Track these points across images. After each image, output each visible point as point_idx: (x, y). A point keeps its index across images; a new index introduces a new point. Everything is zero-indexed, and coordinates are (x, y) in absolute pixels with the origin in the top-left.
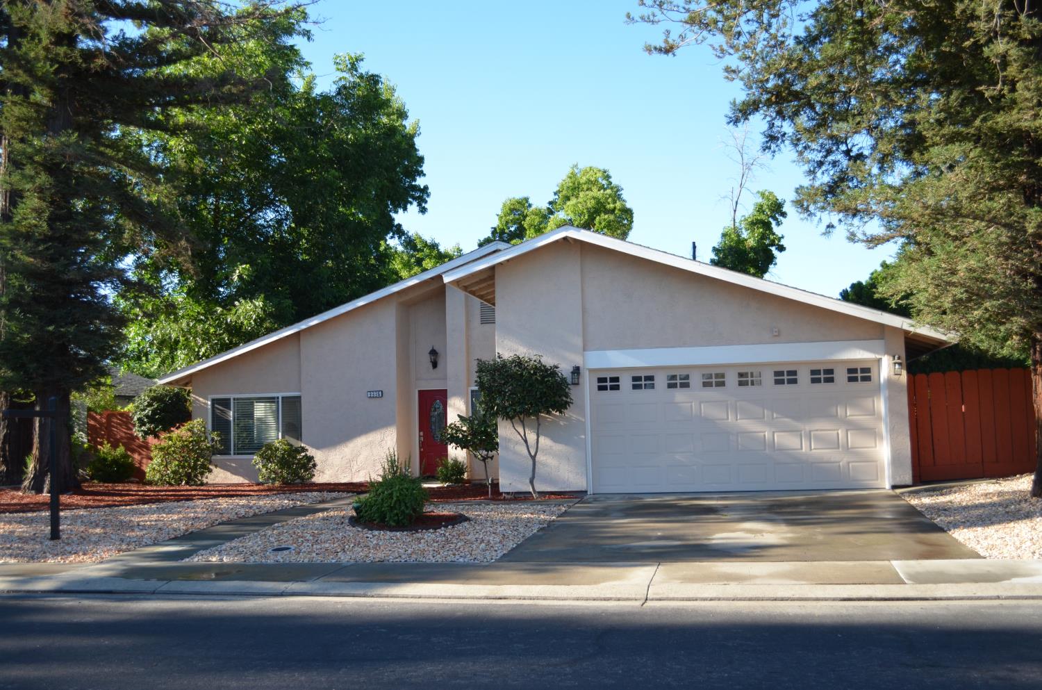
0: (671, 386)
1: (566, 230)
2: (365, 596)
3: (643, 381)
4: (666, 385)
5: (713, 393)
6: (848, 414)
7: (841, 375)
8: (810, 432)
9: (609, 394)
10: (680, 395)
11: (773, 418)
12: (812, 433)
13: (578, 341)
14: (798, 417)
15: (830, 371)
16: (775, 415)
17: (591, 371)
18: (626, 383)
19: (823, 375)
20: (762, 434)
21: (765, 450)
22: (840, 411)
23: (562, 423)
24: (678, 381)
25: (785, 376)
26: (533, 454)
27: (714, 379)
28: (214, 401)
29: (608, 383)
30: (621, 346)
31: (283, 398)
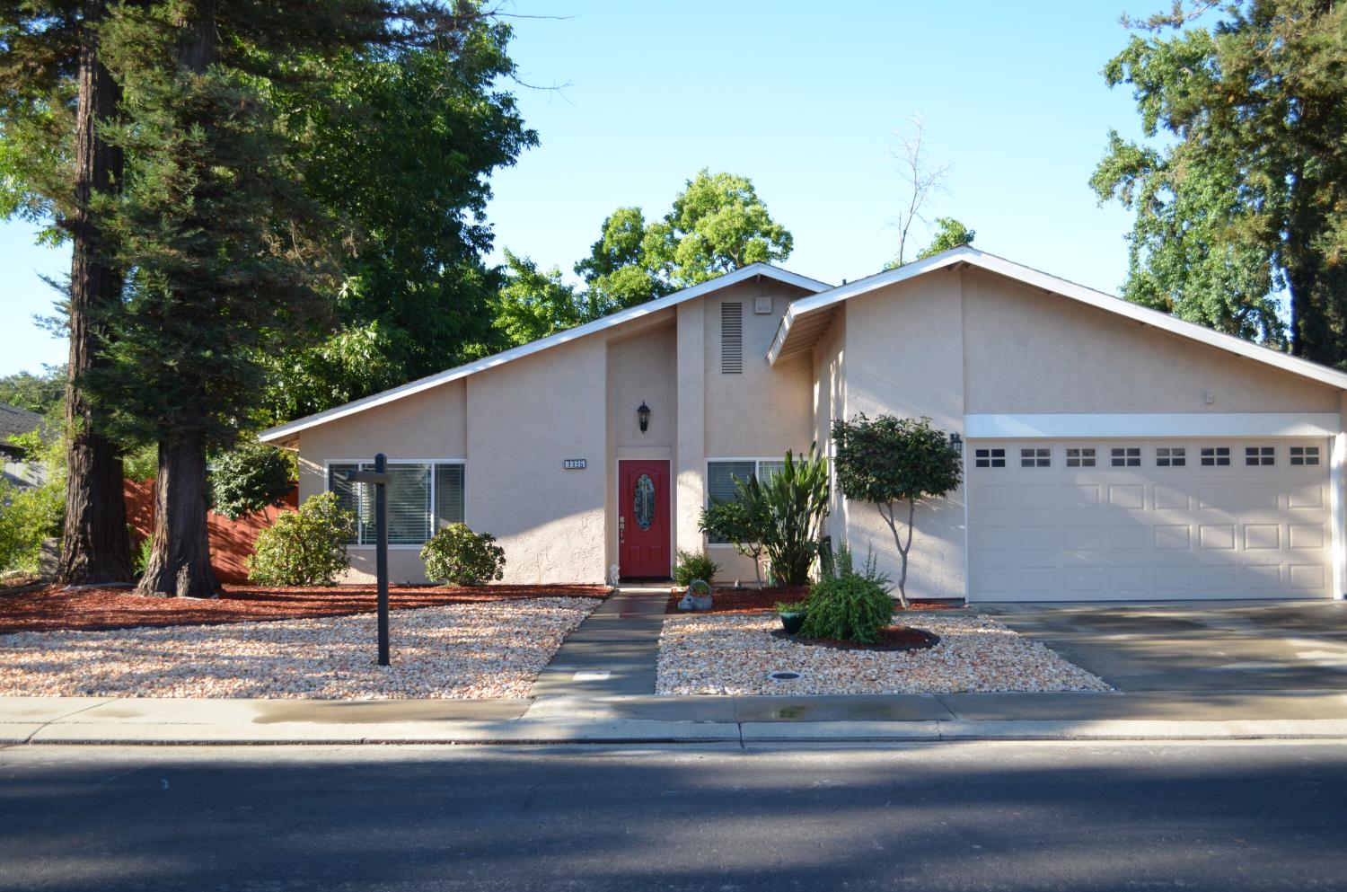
0: (1071, 463)
1: (962, 253)
2: (1063, 739)
3: (1036, 456)
4: (1065, 463)
5: (1126, 474)
6: (1291, 505)
7: (1282, 456)
8: (1244, 526)
9: (991, 471)
10: (1082, 475)
11: (1199, 509)
12: (1247, 528)
13: (959, 402)
14: (1231, 509)
15: (1270, 451)
16: (1201, 505)
17: (970, 440)
18: (1013, 457)
19: (1260, 455)
20: (1186, 528)
21: (1189, 548)
22: (1281, 502)
23: (934, 509)
24: (1081, 456)
25: (1216, 456)
26: (904, 549)
27: (1126, 456)
28: (334, 468)
29: (991, 457)
30: (1012, 408)
31: (436, 466)
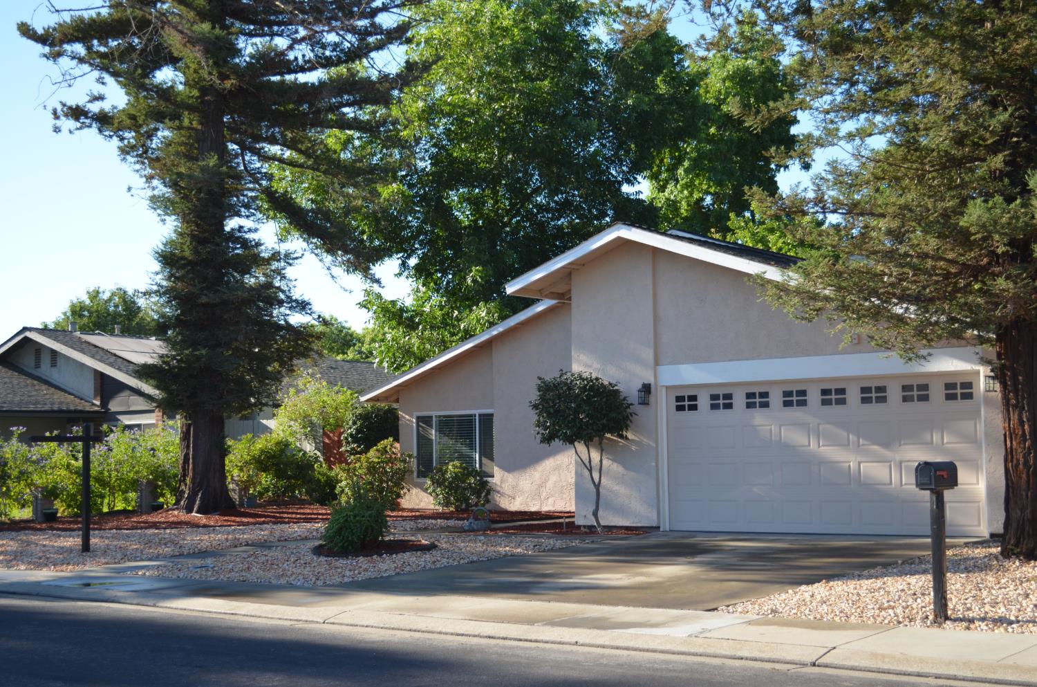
0: (749, 406)
1: (618, 229)
3: (722, 400)
4: (745, 404)
5: (795, 413)
6: (945, 441)
7: (937, 392)
8: (901, 462)
9: (687, 414)
10: (759, 418)
11: (859, 446)
12: (903, 465)
13: (648, 354)
14: (886, 445)
15: (925, 387)
16: (861, 441)
17: (668, 388)
18: (704, 402)
19: (917, 391)
20: (847, 465)
21: (850, 484)
22: (936, 437)
23: (633, 448)
24: (757, 398)
25: (873, 393)
26: (597, 481)
27: (795, 397)
28: (419, 419)
29: (686, 402)
30: (693, 358)
31: (480, 415)
